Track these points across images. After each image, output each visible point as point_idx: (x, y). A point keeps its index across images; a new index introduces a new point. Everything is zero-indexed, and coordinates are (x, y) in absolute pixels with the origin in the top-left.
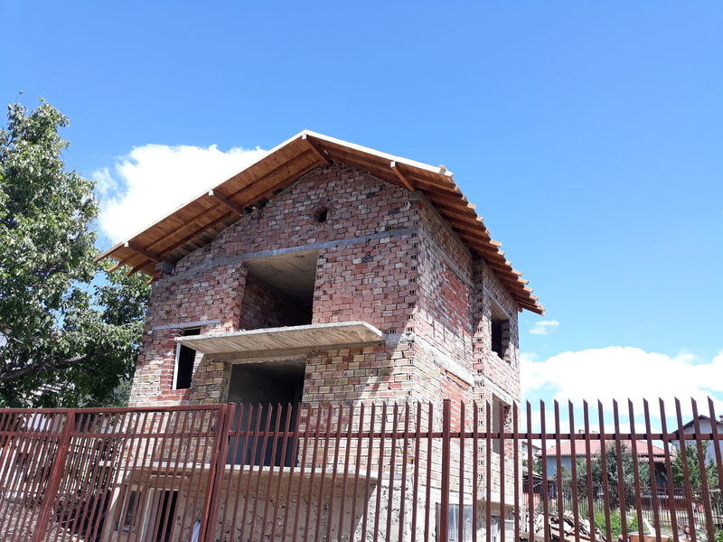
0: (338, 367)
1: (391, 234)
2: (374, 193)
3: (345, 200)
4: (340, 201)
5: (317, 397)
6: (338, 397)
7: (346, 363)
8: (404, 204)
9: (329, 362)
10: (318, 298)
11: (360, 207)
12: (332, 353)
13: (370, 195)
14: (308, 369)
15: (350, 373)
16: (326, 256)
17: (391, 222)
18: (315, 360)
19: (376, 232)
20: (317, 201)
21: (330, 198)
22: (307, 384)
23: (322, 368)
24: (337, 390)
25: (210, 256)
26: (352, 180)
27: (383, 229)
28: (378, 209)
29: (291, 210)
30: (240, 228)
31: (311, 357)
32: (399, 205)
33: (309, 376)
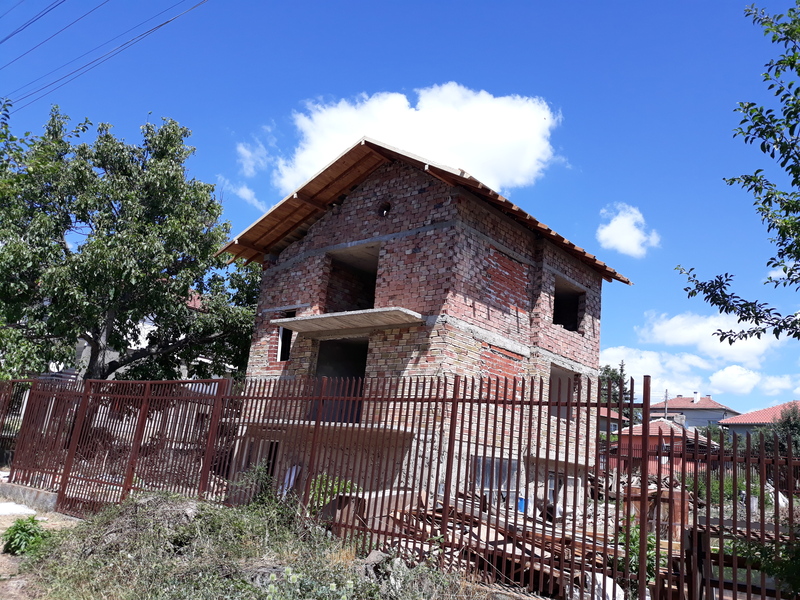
0: (392, 344)
1: (435, 227)
2: (424, 188)
3: (402, 196)
4: (398, 197)
5: (376, 368)
6: (391, 368)
7: (397, 341)
8: (446, 199)
9: (385, 339)
10: (379, 285)
11: (413, 203)
12: (388, 331)
13: (421, 191)
14: (370, 345)
15: (400, 348)
16: (386, 248)
17: (436, 216)
18: (375, 337)
19: (424, 226)
20: (381, 197)
21: (391, 194)
22: (369, 357)
23: (380, 344)
24: (390, 363)
25: (302, 248)
26: (408, 178)
27: (429, 222)
28: (426, 204)
29: (361, 206)
30: (324, 223)
31: (373, 335)
32: (443, 200)
33: (371, 351)
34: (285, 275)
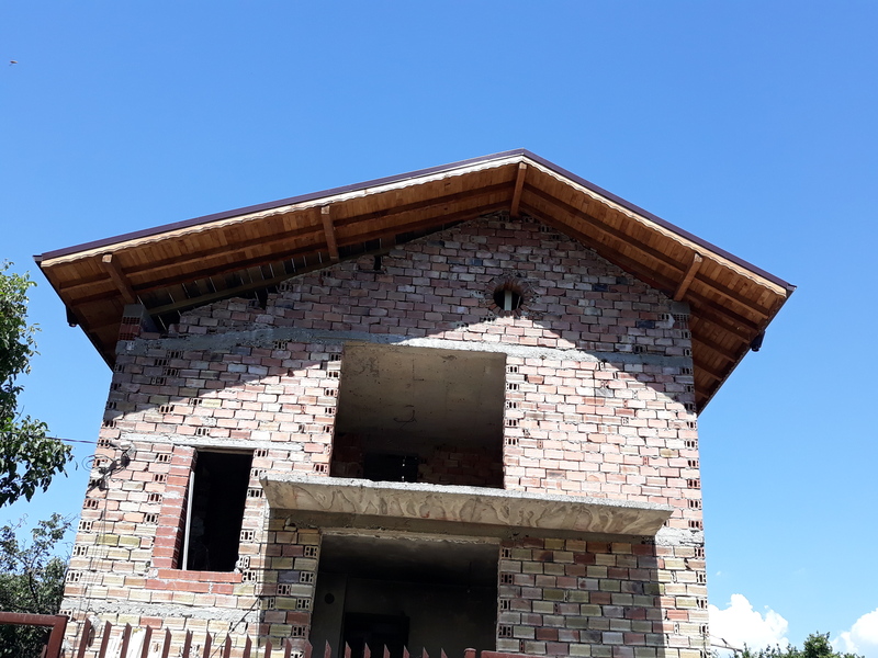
0: (567, 571)
1: (644, 360)
2: (605, 285)
3: (553, 284)
4: (543, 283)
5: (530, 619)
6: (572, 622)
7: (581, 565)
8: (663, 318)
9: (548, 558)
10: (513, 442)
11: (582, 302)
12: (553, 543)
13: (598, 287)
14: (504, 565)
15: (591, 583)
16: (523, 370)
17: (643, 341)
18: (519, 551)
19: (616, 351)
20: (497, 272)
21: (523, 273)
22: (504, 593)
23: (536, 567)
24: (569, 611)
26: (563, 254)
27: (628, 348)
28: (615, 313)
29: (444, 275)
31: (512, 544)
32: (655, 317)
33: (508, 579)
34: (205, 365)
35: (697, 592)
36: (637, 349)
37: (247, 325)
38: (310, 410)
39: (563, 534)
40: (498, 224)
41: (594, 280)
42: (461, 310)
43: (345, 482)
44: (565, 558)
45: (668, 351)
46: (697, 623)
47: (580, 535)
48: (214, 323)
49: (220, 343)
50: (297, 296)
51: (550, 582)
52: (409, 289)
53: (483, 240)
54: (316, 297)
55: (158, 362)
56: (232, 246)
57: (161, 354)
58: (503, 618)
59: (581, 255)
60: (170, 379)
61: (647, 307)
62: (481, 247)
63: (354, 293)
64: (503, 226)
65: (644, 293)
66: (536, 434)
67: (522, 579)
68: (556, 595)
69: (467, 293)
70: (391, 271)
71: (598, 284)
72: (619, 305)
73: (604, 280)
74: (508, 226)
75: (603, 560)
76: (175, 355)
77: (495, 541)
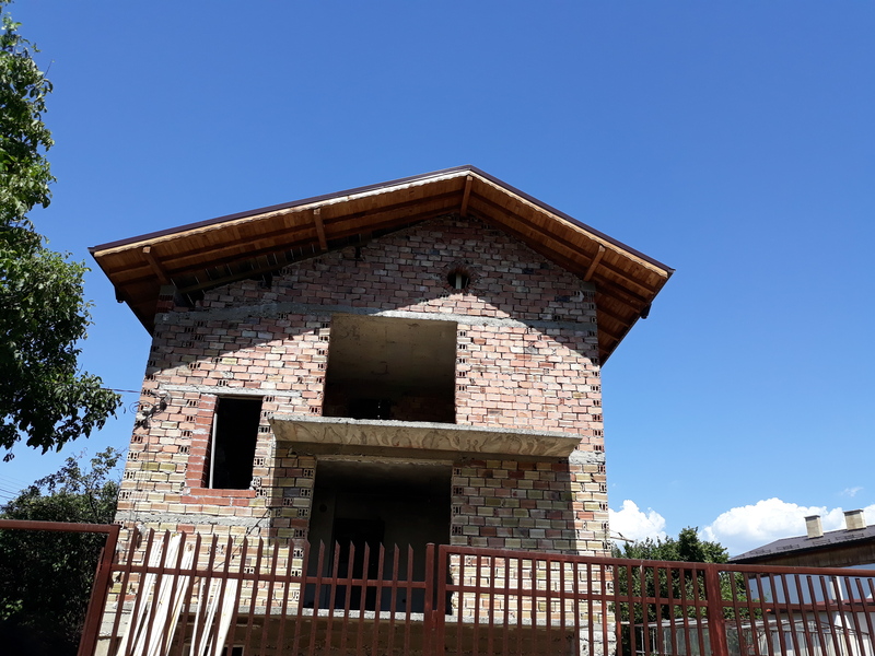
0: (502, 484)
1: (561, 326)
2: (532, 269)
3: (493, 269)
4: (485, 268)
5: (475, 521)
6: (507, 523)
7: (514, 480)
8: (575, 294)
9: (489, 475)
10: (463, 388)
11: (514, 283)
12: (491, 463)
13: (526, 271)
14: (456, 481)
15: (521, 493)
16: (470, 334)
17: (560, 312)
18: (467, 470)
19: (540, 319)
20: (450, 260)
21: (470, 260)
22: (456, 501)
23: (479, 482)
24: (504, 514)
25: (270, 295)
27: (549, 317)
28: (540, 290)
29: (409, 262)
30: (324, 267)
31: (462, 465)
32: (569, 293)
33: (459, 491)
34: (224, 332)
35: (600, 498)
36: (556, 318)
37: (256, 301)
38: (307, 366)
39: (500, 457)
40: (451, 223)
41: (524, 266)
42: (422, 289)
43: (334, 420)
44: (502, 474)
45: (579, 319)
46: (600, 521)
47: (512, 457)
48: (230, 299)
49: (235, 315)
50: (295, 279)
51: (490, 492)
52: (383, 272)
53: (439, 235)
54: (310, 279)
55: (187, 330)
56: (244, 239)
57: (190, 323)
58: (455, 520)
59: (514, 247)
60: (197, 343)
61: (564, 286)
62: (438, 240)
63: (340, 276)
64: (455, 224)
65: (562, 276)
66: (480, 382)
67: (469, 491)
68: (495, 502)
69: (426, 276)
70: (368, 259)
71: (527, 269)
72: (542, 284)
73: (531, 266)
74: (459, 224)
75: (530, 475)
76: (201, 324)
77: (449, 463)
